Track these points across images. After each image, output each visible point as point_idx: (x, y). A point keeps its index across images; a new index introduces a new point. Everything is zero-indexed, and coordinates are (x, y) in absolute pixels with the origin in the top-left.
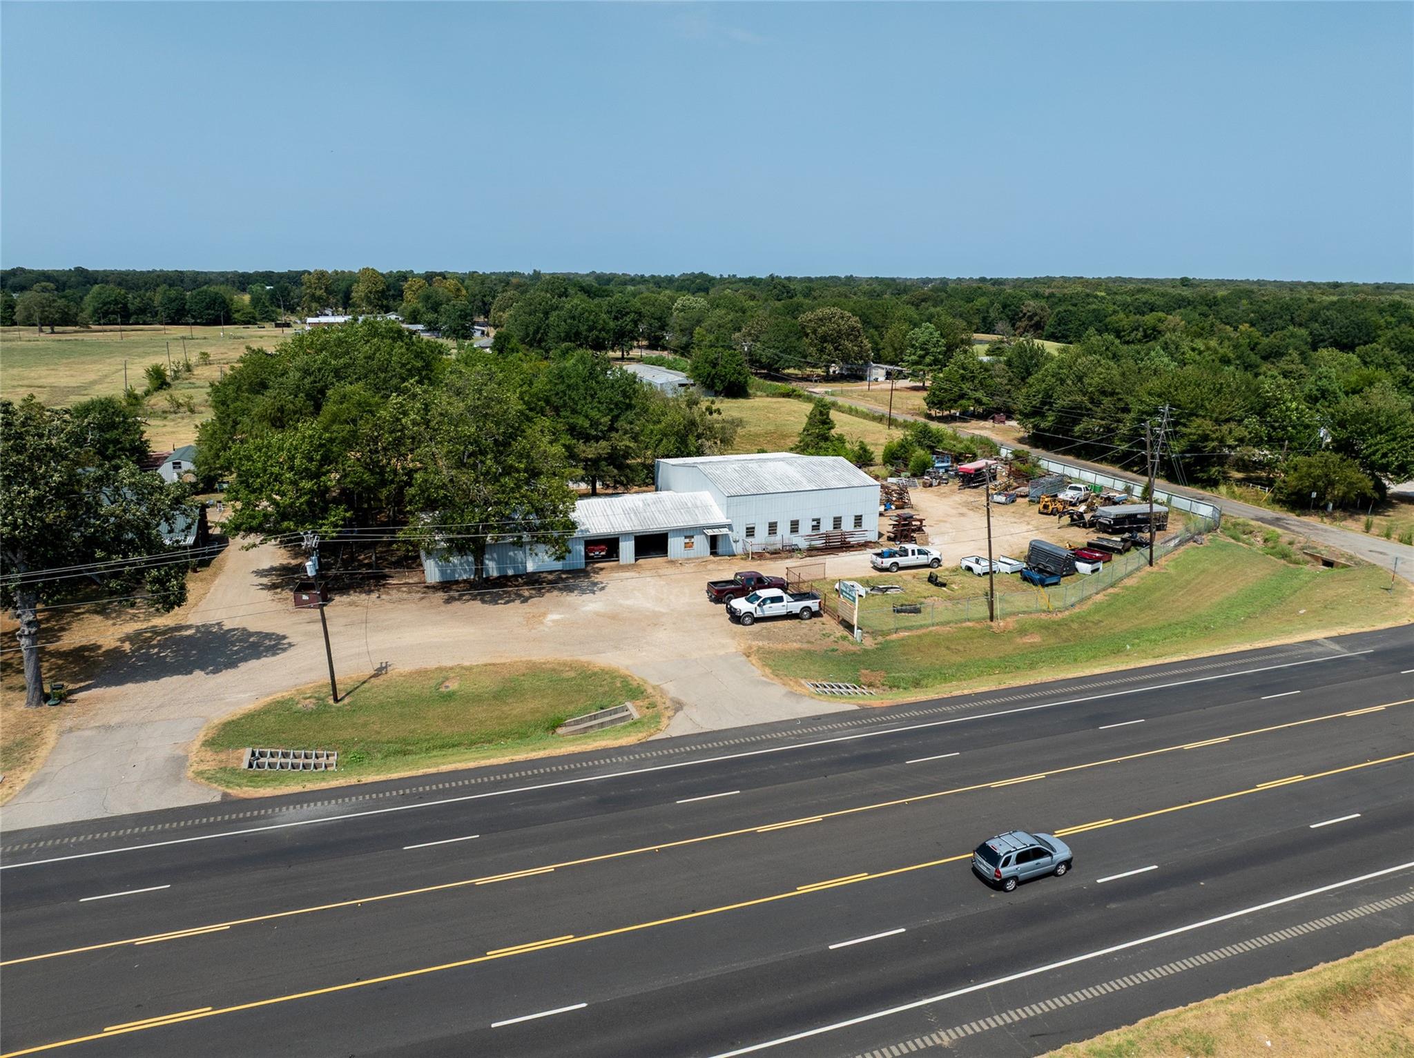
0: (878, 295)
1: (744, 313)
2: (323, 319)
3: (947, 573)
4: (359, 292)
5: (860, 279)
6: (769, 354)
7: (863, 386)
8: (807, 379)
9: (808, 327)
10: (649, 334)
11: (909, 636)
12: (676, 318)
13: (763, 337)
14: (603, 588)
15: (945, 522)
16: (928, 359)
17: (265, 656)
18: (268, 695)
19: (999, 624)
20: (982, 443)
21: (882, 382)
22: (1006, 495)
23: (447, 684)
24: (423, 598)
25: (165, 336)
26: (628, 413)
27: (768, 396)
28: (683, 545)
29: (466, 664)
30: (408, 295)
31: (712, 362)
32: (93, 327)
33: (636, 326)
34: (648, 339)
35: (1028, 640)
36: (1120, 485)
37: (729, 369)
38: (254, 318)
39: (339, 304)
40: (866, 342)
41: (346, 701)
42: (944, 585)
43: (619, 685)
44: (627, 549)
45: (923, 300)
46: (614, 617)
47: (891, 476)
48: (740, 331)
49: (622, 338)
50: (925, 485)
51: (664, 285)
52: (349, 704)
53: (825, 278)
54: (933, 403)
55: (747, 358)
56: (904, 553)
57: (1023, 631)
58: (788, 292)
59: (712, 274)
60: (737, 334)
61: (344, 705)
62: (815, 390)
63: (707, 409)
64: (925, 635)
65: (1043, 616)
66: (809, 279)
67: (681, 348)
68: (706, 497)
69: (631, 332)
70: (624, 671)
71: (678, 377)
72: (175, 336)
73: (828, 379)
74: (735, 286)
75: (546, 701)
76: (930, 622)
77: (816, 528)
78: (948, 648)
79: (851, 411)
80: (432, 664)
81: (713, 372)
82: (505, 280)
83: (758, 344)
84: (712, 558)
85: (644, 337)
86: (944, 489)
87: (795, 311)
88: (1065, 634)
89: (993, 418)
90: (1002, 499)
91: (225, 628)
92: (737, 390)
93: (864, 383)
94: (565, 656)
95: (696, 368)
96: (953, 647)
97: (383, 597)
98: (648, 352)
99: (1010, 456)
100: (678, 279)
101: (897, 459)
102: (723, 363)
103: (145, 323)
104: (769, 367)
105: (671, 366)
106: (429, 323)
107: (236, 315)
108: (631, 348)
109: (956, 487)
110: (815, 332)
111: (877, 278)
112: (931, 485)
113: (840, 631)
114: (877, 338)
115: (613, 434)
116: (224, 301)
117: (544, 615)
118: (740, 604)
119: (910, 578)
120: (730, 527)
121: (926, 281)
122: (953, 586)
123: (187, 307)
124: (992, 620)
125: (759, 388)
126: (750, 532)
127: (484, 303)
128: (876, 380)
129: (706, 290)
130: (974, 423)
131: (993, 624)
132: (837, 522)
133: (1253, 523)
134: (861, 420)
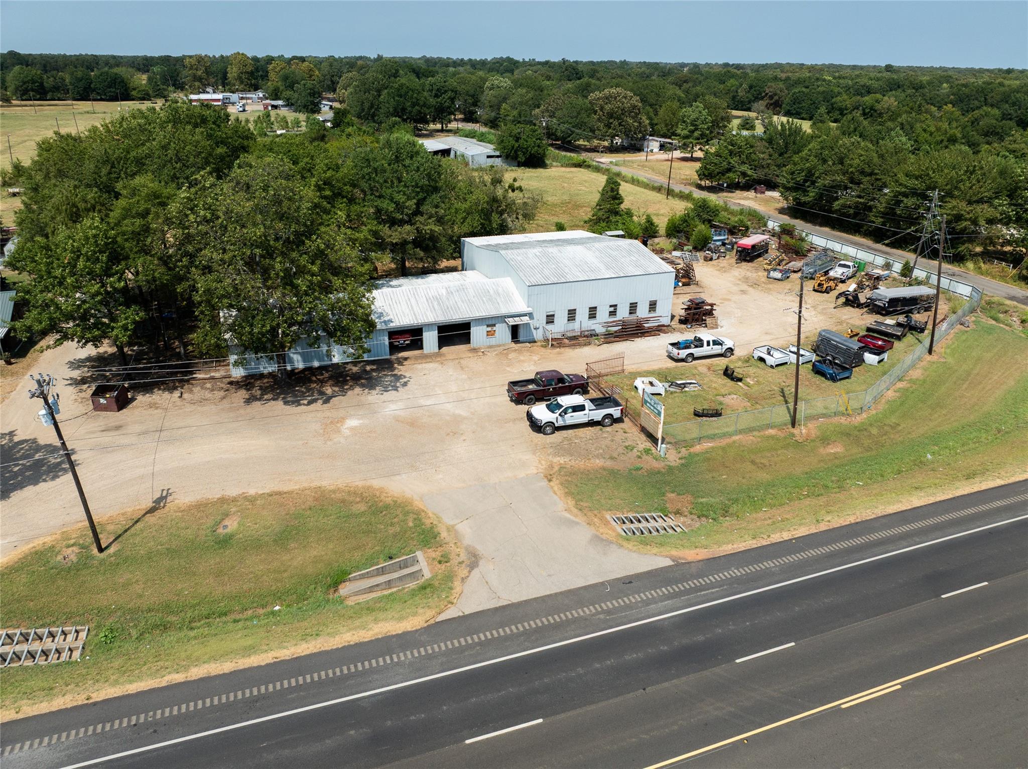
0: (647, 77)
1: (542, 91)
2: (203, 96)
3: (740, 363)
4: (233, 72)
5: (631, 63)
6: (563, 129)
7: (640, 157)
8: (594, 150)
9: (596, 104)
10: (464, 109)
11: (712, 448)
12: (488, 96)
13: (559, 114)
14: (405, 384)
15: (729, 300)
16: (696, 134)
17: (45, 481)
18: (28, 542)
19: (801, 431)
20: (750, 214)
21: (657, 153)
22: (781, 271)
23: (226, 522)
24: (224, 398)
25: (73, 111)
26: (434, 196)
27: (562, 166)
28: (485, 333)
29: (252, 492)
30: (272, 75)
31: (515, 136)
32: (14, 102)
33: (453, 103)
34: (464, 114)
35: (832, 450)
36: (880, 261)
37: (531, 142)
38: (148, 95)
39: (219, 84)
40: (644, 118)
41: (112, 550)
42: (740, 380)
43: (411, 524)
44: (430, 339)
45: (685, 82)
46: (413, 423)
47: (674, 250)
48: (539, 107)
49: (442, 113)
50: (706, 259)
51: (478, 66)
52: (115, 554)
53: (605, 62)
54: (704, 175)
55: (545, 131)
56: (699, 343)
57: (825, 440)
58: (577, 74)
59: (516, 58)
60: (537, 110)
61: (110, 556)
62: (602, 160)
63: (509, 187)
64: (729, 446)
65: (843, 420)
66: (592, 63)
67: (491, 122)
68: (508, 283)
69: (449, 107)
70: (418, 504)
71: (488, 149)
72: (80, 111)
73: (613, 150)
74: (535, 68)
75: (331, 546)
76: (731, 429)
77: (613, 313)
78: (753, 462)
79: (634, 181)
80: (215, 494)
81: (517, 145)
82: (352, 64)
83: (554, 120)
84: (513, 345)
85: (461, 112)
86: (723, 262)
87: (585, 90)
88: (867, 442)
89: (755, 189)
90: (778, 275)
91: (16, 439)
92: (535, 161)
93: (642, 153)
94: (357, 481)
95: (502, 141)
96: (758, 461)
97: (185, 396)
98: (464, 124)
99: (777, 229)
100: (490, 62)
101: (679, 232)
102: (525, 137)
103: (59, 100)
104: (563, 139)
105: (482, 138)
106: (288, 100)
107: (134, 93)
108: (450, 122)
109: (733, 261)
110: (602, 109)
111: (645, 62)
112: (711, 259)
113: (644, 443)
114: (652, 114)
115: (419, 218)
116: (123, 81)
117: (342, 420)
118: (541, 412)
119: (703, 370)
120: (530, 315)
121: (683, 65)
122: (748, 380)
123: (92, 86)
124: (793, 425)
125: (555, 159)
126: (550, 319)
127: (333, 82)
128: (652, 151)
129: (512, 72)
130: (738, 193)
131: (795, 431)
132: (633, 307)
133: (1008, 302)
134: (643, 190)
